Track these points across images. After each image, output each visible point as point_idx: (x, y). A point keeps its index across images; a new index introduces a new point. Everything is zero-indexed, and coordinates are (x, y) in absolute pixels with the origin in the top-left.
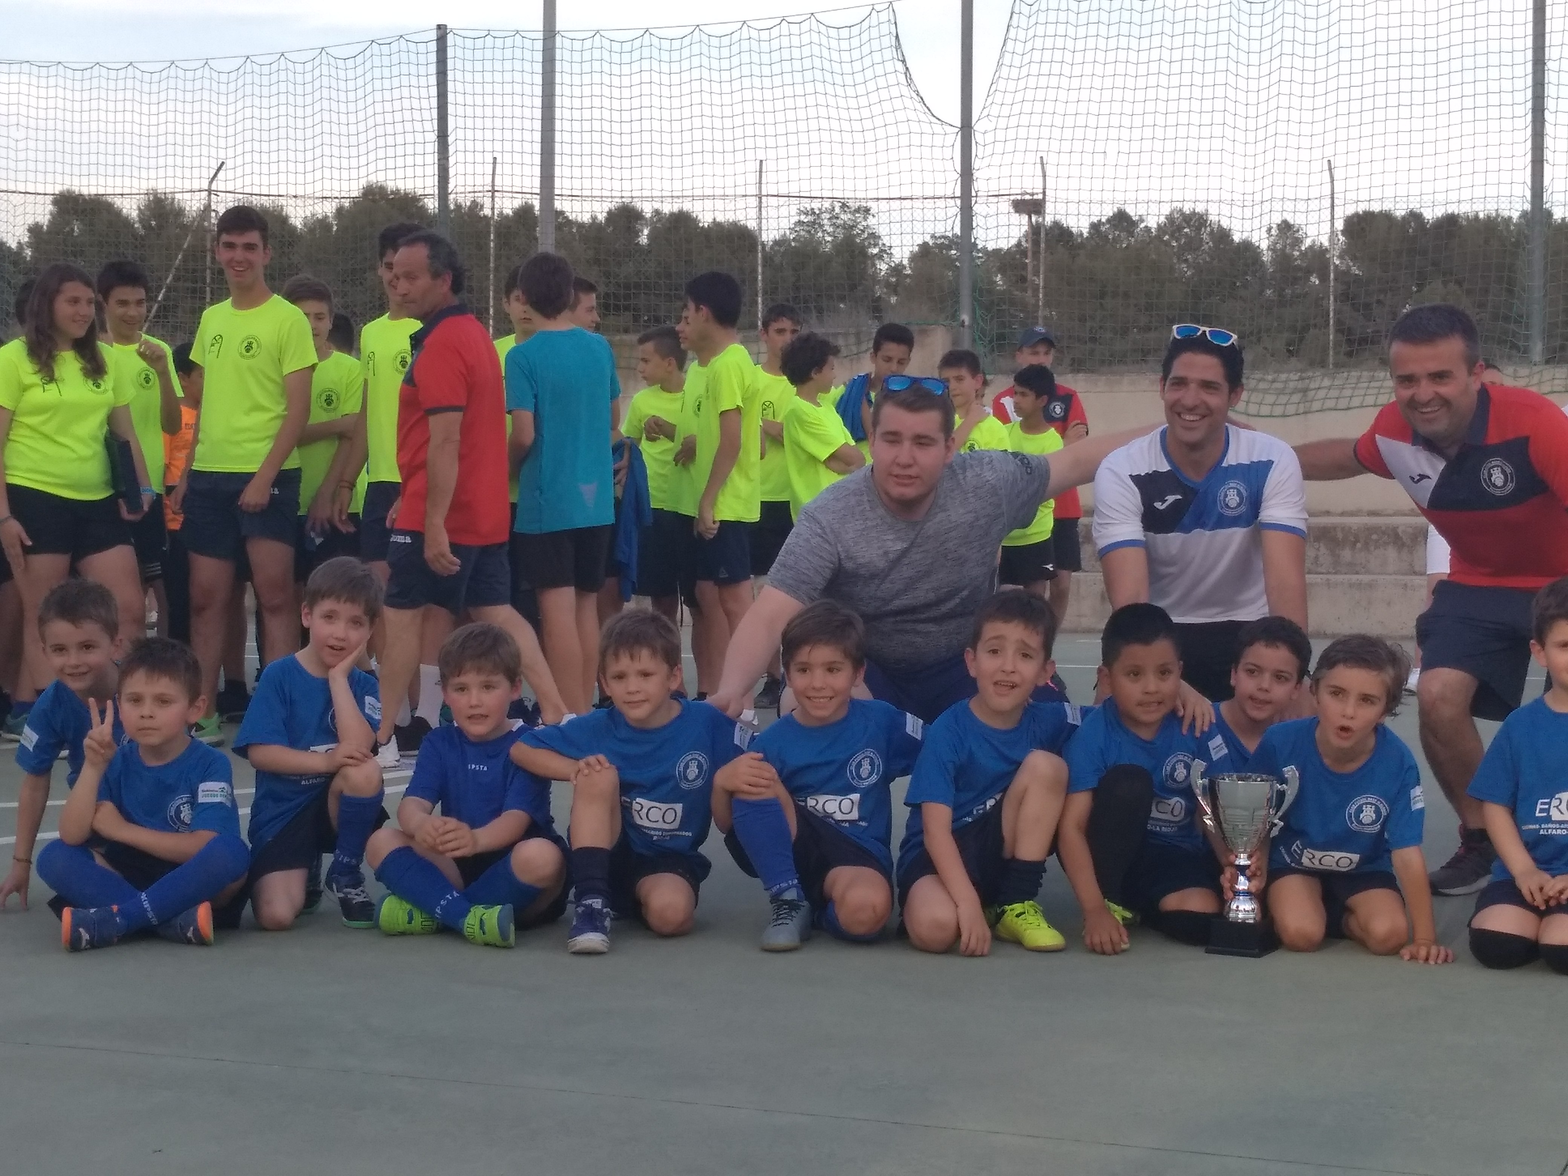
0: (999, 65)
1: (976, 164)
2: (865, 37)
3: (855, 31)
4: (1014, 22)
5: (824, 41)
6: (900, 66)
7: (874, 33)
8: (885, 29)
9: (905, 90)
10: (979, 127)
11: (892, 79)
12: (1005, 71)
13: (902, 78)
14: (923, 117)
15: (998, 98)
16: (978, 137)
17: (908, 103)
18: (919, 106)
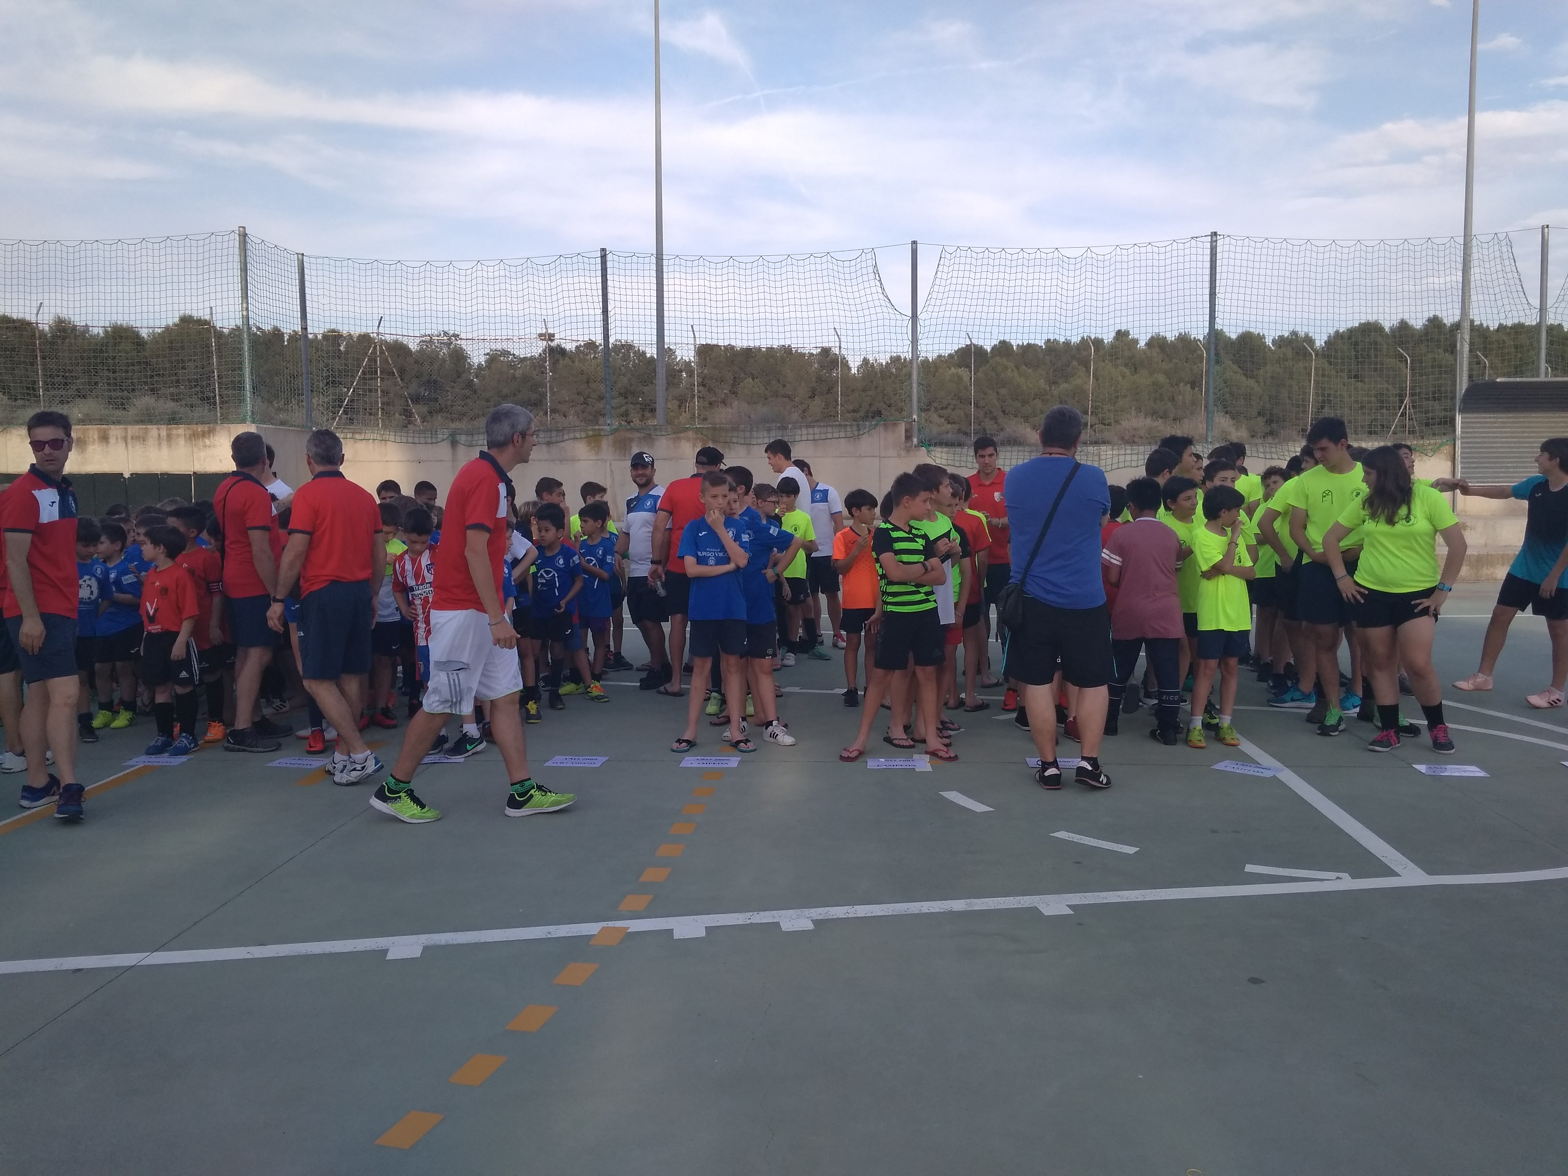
0: (933, 285)
1: (920, 336)
2: (859, 266)
3: (853, 263)
4: (942, 263)
5: (835, 268)
6: (878, 284)
7: (864, 264)
8: (870, 263)
9: (881, 296)
10: (921, 317)
11: (874, 290)
12: (936, 288)
13: (879, 290)
14: (891, 311)
15: (933, 302)
16: (921, 322)
17: (883, 303)
18: (889, 305)
